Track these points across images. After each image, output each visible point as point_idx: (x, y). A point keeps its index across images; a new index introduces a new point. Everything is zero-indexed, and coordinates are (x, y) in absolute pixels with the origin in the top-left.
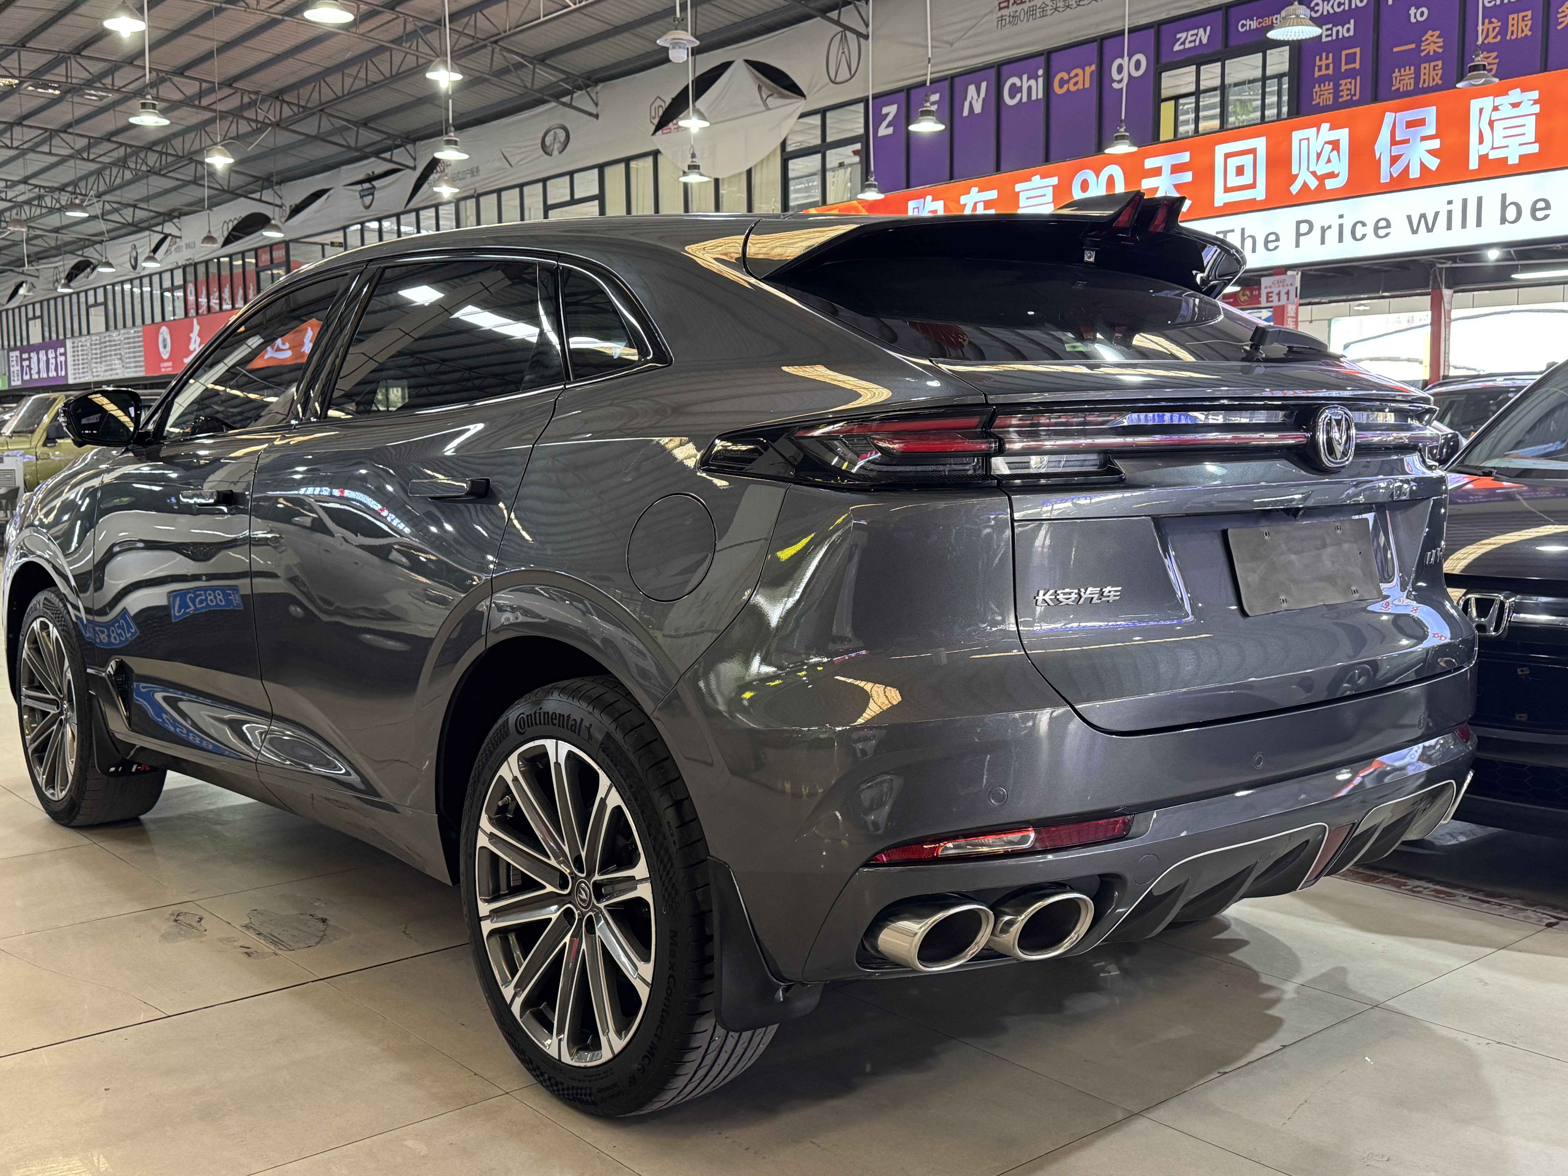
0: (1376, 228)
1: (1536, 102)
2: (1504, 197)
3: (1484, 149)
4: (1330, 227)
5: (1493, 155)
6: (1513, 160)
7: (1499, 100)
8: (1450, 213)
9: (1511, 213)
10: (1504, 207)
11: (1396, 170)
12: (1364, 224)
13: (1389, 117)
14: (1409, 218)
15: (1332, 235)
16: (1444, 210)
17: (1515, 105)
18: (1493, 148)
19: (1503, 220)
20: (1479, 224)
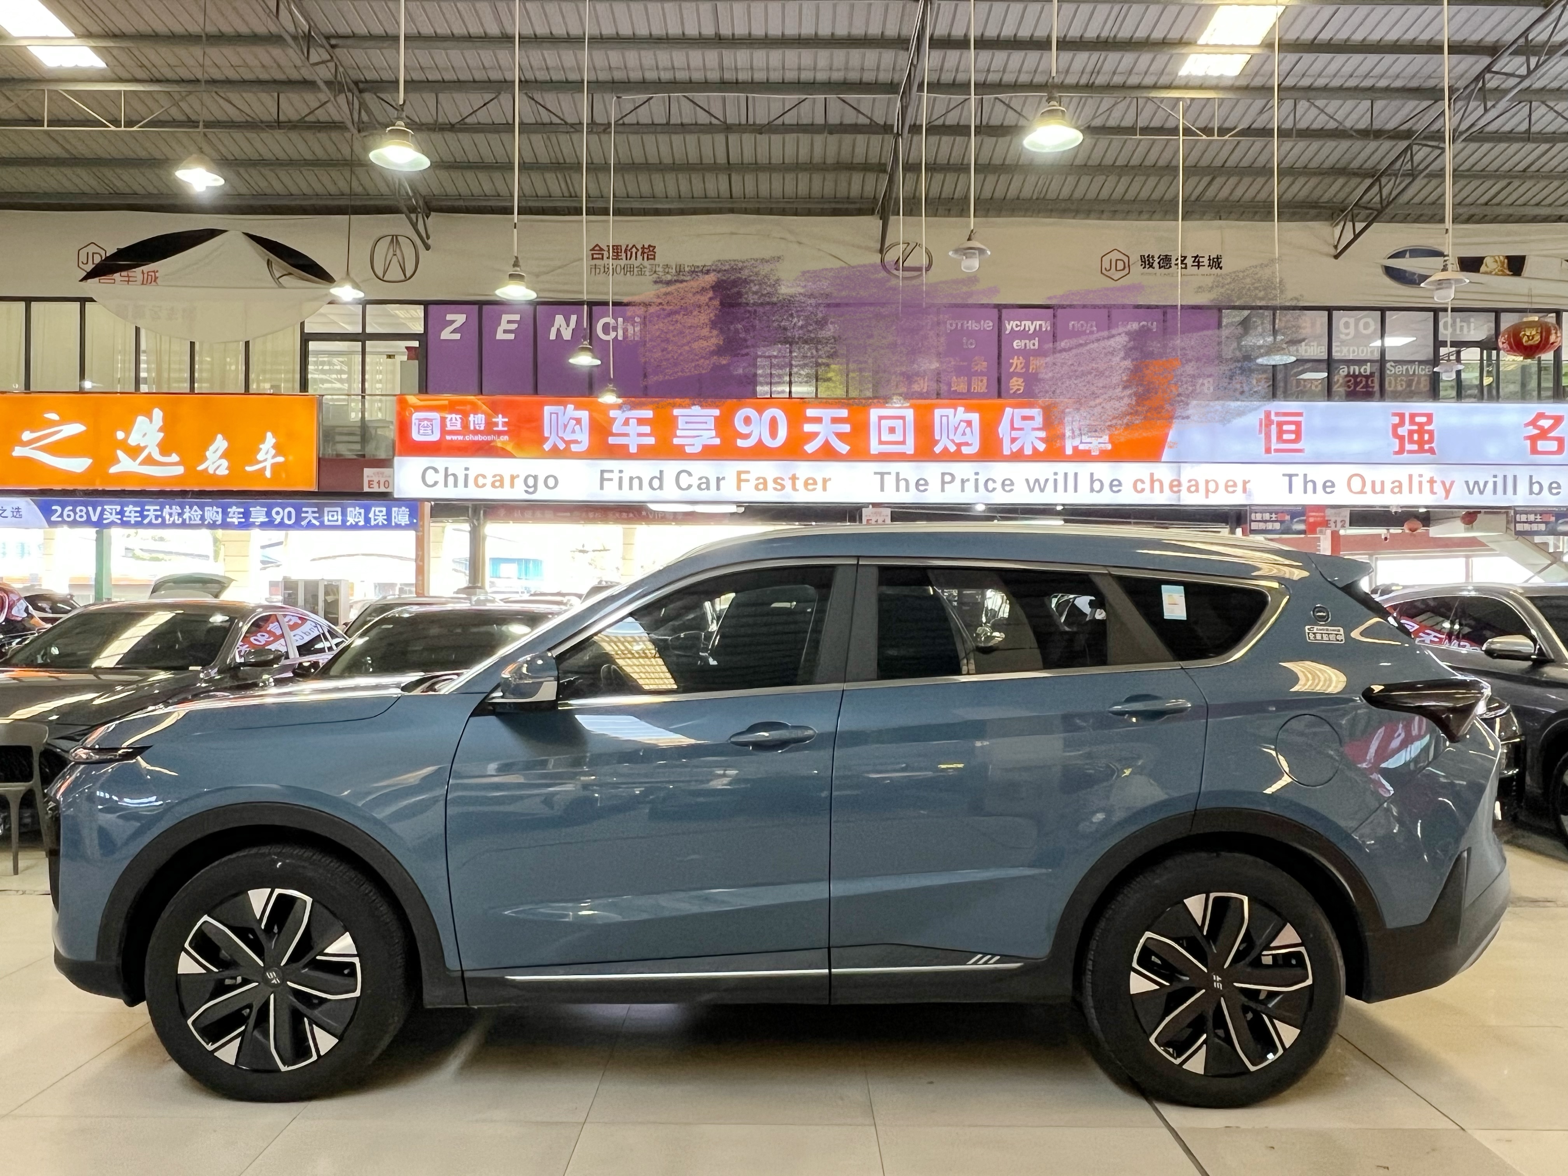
0: (1003, 484)
2: (1092, 474)
3: (1075, 442)
4: (968, 480)
5: (1081, 447)
6: (1095, 453)
8: (1056, 480)
10: (1092, 481)
11: (1015, 447)
12: (994, 481)
13: (1008, 411)
14: (1027, 481)
15: (970, 486)
16: (1052, 478)
18: (1081, 443)
20: (1076, 491)
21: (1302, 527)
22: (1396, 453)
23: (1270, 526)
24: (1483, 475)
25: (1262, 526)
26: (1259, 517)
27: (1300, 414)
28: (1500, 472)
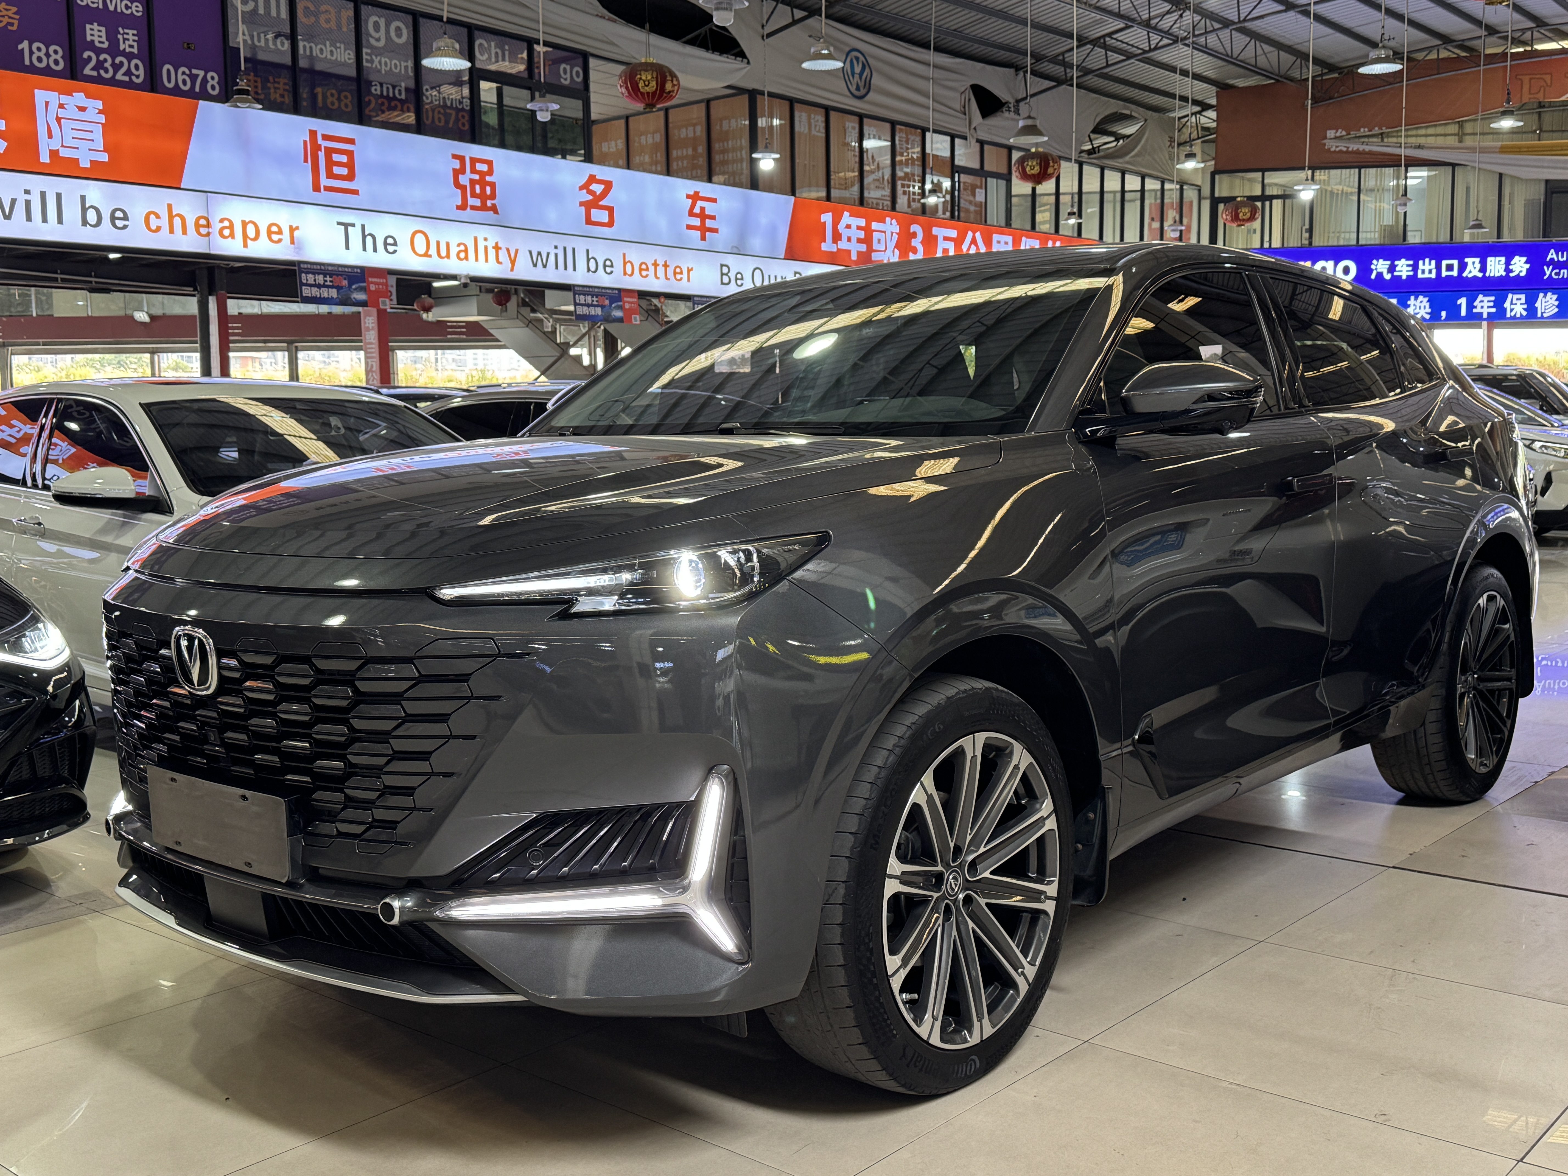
1: (100, 112)
3: (55, 145)
5: (64, 153)
6: (85, 164)
7: (64, 99)
8: (28, 203)
9: (92, 216)
10: (84, 210)
16: (22, 198)
17: (82, 109)
18: (62, 146)
19: (85, 222)
20: (60, 220)
21: (361, 296)
22: (458, 208)
23: (325, 293)
24: (545, 245)
25: (315, 292)
26: (311, 278)
27: (351, 141)
28: (561, 242)
